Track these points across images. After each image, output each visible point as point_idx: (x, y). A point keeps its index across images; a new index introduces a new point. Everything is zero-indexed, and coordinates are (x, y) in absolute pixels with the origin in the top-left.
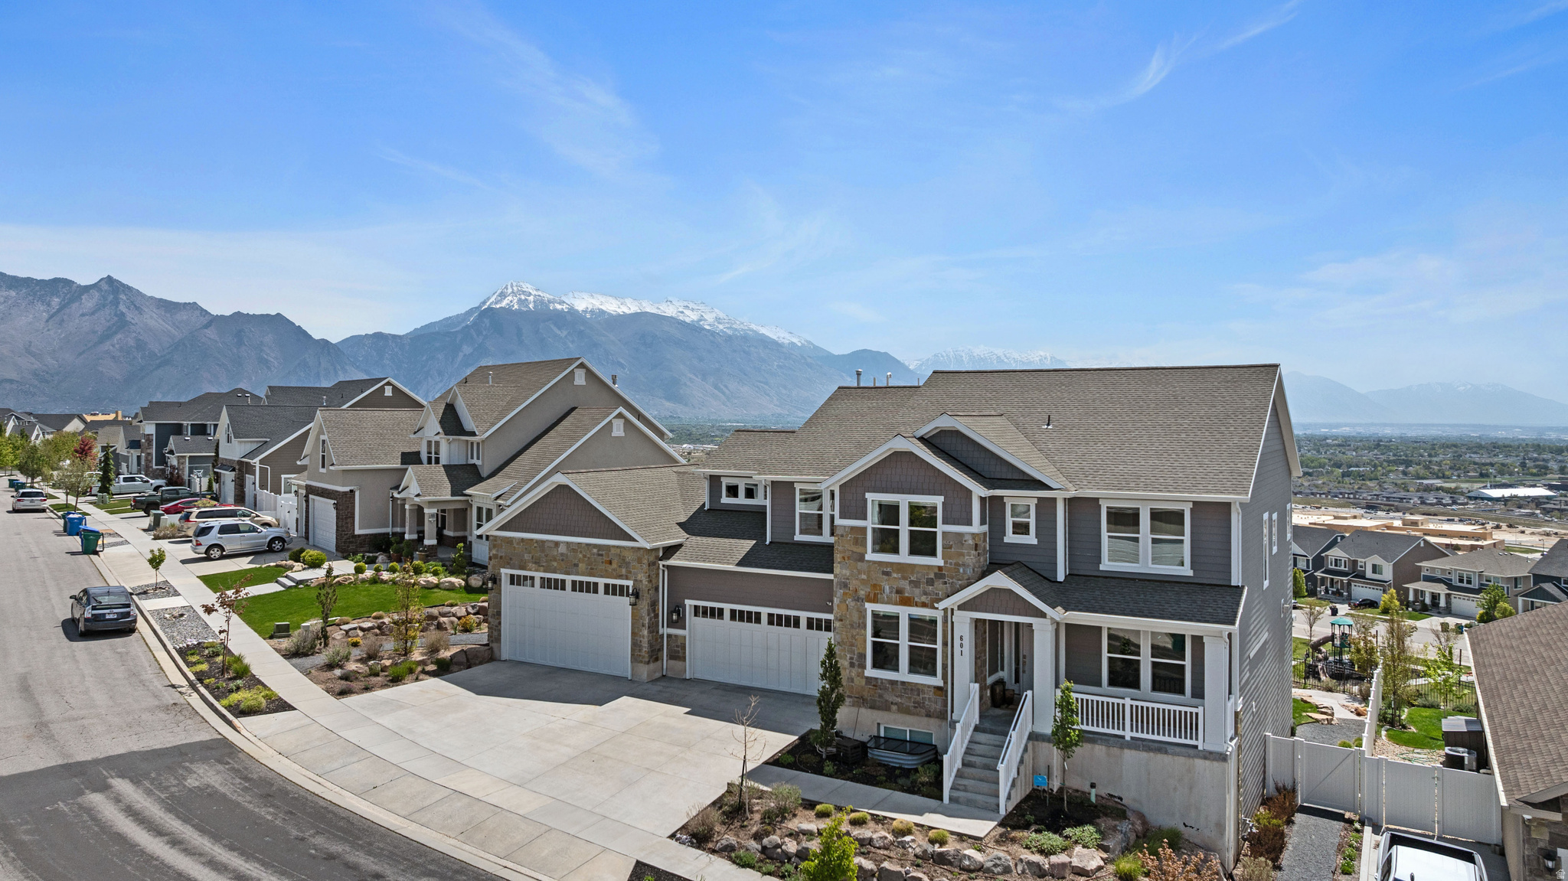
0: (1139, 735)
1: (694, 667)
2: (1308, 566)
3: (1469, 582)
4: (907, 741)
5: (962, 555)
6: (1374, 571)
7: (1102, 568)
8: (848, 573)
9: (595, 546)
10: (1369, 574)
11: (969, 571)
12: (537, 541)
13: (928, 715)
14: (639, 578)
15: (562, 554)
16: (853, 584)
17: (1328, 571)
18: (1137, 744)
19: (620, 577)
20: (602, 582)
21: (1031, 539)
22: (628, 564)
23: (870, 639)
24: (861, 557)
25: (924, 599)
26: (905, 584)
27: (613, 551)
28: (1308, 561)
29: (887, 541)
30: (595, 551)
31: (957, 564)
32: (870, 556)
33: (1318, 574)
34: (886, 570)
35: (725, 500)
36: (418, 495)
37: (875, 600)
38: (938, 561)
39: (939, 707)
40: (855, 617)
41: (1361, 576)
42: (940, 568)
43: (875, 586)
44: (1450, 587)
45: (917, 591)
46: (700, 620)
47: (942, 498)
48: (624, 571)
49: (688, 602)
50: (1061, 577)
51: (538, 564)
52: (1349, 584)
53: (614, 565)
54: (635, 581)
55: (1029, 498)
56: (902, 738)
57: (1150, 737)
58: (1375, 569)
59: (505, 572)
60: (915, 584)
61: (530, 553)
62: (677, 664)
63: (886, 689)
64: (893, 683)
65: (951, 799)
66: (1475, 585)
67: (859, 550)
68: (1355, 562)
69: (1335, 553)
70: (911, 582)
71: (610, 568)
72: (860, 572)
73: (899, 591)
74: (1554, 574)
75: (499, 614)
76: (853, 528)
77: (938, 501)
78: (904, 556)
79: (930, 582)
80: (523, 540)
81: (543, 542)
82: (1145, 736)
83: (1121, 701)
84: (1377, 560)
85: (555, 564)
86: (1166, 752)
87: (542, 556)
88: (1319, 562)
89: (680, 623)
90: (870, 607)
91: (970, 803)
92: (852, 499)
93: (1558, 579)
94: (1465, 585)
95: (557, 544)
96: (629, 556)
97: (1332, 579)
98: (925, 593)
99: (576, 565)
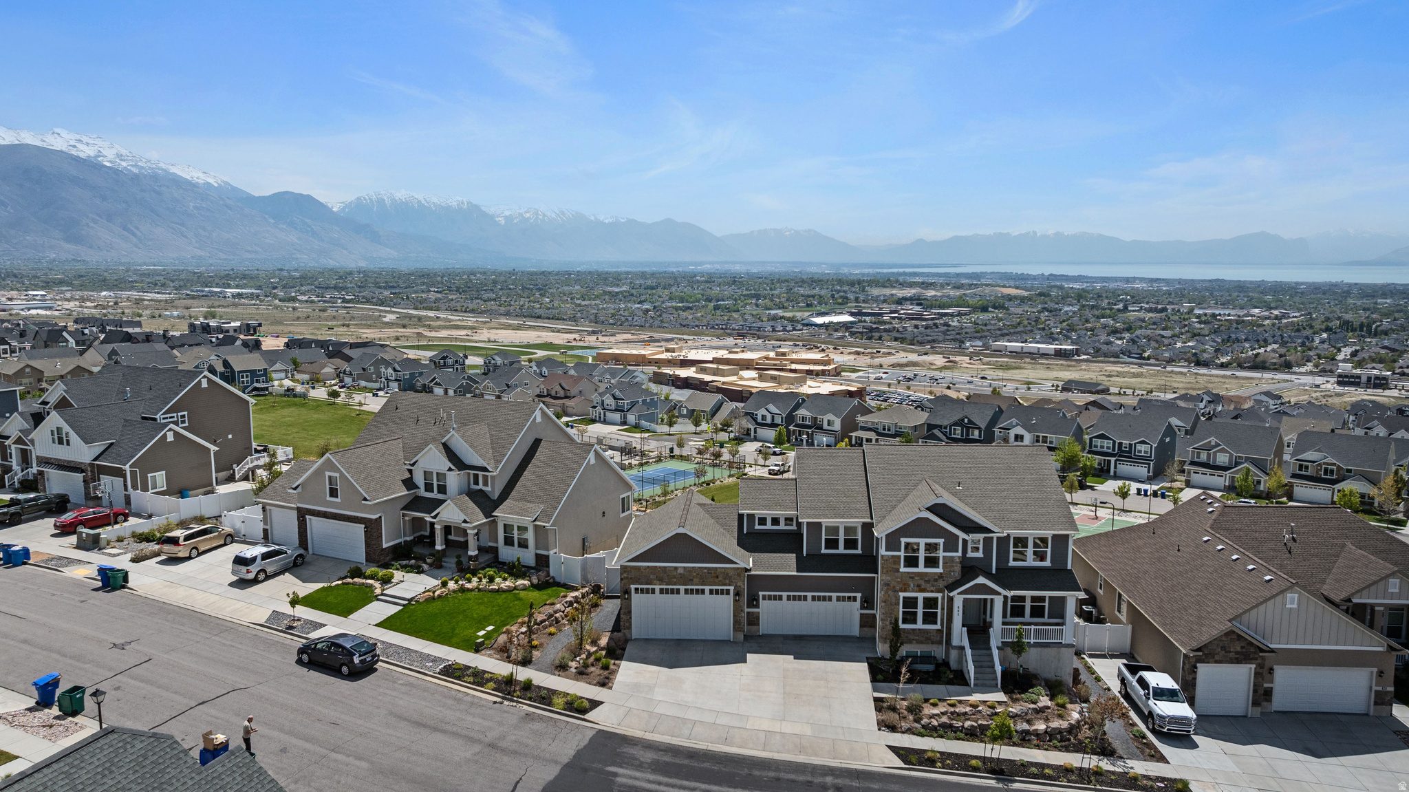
0: (1037, 641)
1: (764, 627)
2: (782, 422)
3: (889, 430)
4: (917, 656)
5: (953, 566)
6: (829, 425)
7: (1010, 565)
8: (889, 578)
9: (706, 568)
10: (825, 426)
11: (957, 574)
12: (660, 567)
13: (933, 643)
14: (739, 584)
15: (680, 574)
16: (893, 583)
17: (797, 425)
18: (1037, 645)
19: (725, 585)
20: (707, 588)
21: (980, 554)
22: (730, 577)
23: (901, 610)
24: (898, 570)
25: (932, 588)
26: (922, 582)
27: (719, 570)
28: (782, 418)
29: (912, 561)
30: (706, 571)
31: (950, 571)
32: (903, 569)
33: (791, 428)
34: (912, 576)
35: (757, 527)
36: (465, 521)
37: (905, 591)
38: (940, 570)
39: (938, 639)
40: (894, 600)
41: (820, 428)
42: (941, 573)
43: (905, 584)
44: (878, 434)
45: (928, 585)
46: (767, 602)
47: (943, 540)
48: (727, 582)
49: (761, 593)
50: (994, 572)
51: (661, 581)
52: (812, 434)
53: (720, 579)
54: (736, 587)
55: (981, 536)
56: (915, 654)
57: (1042, 641)
58: (829, 423)
59: (633, 587)
60: (928, 582)
61: (654, 574)
62: (754, 628)
63: (910, 633)
64: (914, 630)
65: (974, 685)
66: (892, 432)
67: (897, 567)
68: (816, 418)
69: (802, 412)
70: (925, 581)
71: (717, 580)
72: (896, 578)
73: (919, 586)
74: (939, 423)
75: (630, 612)
76: (893, 556)
77: (941, 541)
78: (921, 568)
79: (936, 580)
80: (648, 567)
81: (665, 567)
82: (1040, 641)
83: (1029, 627)
84: (830, 416)
85: (675, 580)
86: (1050, 647)
87: (664, 576)
88: (790, 419)
89: (757, 606)
90: (902, 595)
91: (983, 685)
92: (893, 540)
93: (941, 426)
94: (886, 432)
95: (676, 568)
96: (731, 573)
97: (800, 431)
98: (933, 586)
99: (692, 580)
